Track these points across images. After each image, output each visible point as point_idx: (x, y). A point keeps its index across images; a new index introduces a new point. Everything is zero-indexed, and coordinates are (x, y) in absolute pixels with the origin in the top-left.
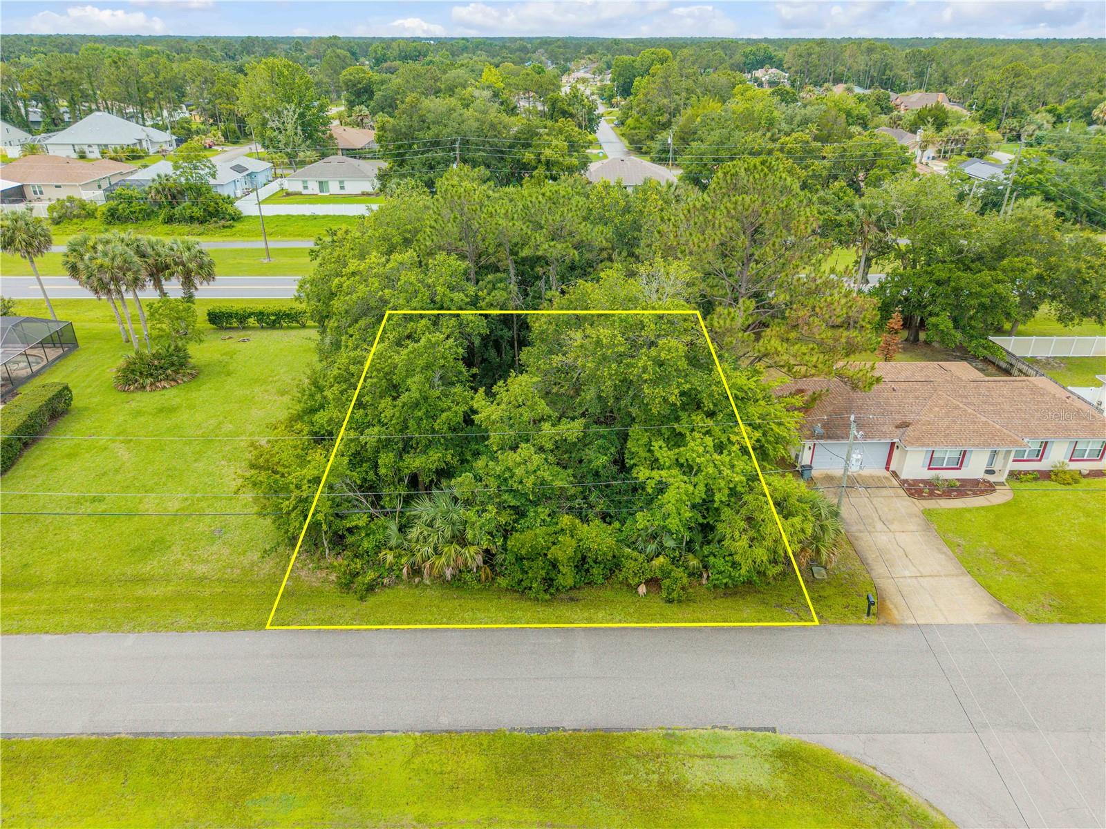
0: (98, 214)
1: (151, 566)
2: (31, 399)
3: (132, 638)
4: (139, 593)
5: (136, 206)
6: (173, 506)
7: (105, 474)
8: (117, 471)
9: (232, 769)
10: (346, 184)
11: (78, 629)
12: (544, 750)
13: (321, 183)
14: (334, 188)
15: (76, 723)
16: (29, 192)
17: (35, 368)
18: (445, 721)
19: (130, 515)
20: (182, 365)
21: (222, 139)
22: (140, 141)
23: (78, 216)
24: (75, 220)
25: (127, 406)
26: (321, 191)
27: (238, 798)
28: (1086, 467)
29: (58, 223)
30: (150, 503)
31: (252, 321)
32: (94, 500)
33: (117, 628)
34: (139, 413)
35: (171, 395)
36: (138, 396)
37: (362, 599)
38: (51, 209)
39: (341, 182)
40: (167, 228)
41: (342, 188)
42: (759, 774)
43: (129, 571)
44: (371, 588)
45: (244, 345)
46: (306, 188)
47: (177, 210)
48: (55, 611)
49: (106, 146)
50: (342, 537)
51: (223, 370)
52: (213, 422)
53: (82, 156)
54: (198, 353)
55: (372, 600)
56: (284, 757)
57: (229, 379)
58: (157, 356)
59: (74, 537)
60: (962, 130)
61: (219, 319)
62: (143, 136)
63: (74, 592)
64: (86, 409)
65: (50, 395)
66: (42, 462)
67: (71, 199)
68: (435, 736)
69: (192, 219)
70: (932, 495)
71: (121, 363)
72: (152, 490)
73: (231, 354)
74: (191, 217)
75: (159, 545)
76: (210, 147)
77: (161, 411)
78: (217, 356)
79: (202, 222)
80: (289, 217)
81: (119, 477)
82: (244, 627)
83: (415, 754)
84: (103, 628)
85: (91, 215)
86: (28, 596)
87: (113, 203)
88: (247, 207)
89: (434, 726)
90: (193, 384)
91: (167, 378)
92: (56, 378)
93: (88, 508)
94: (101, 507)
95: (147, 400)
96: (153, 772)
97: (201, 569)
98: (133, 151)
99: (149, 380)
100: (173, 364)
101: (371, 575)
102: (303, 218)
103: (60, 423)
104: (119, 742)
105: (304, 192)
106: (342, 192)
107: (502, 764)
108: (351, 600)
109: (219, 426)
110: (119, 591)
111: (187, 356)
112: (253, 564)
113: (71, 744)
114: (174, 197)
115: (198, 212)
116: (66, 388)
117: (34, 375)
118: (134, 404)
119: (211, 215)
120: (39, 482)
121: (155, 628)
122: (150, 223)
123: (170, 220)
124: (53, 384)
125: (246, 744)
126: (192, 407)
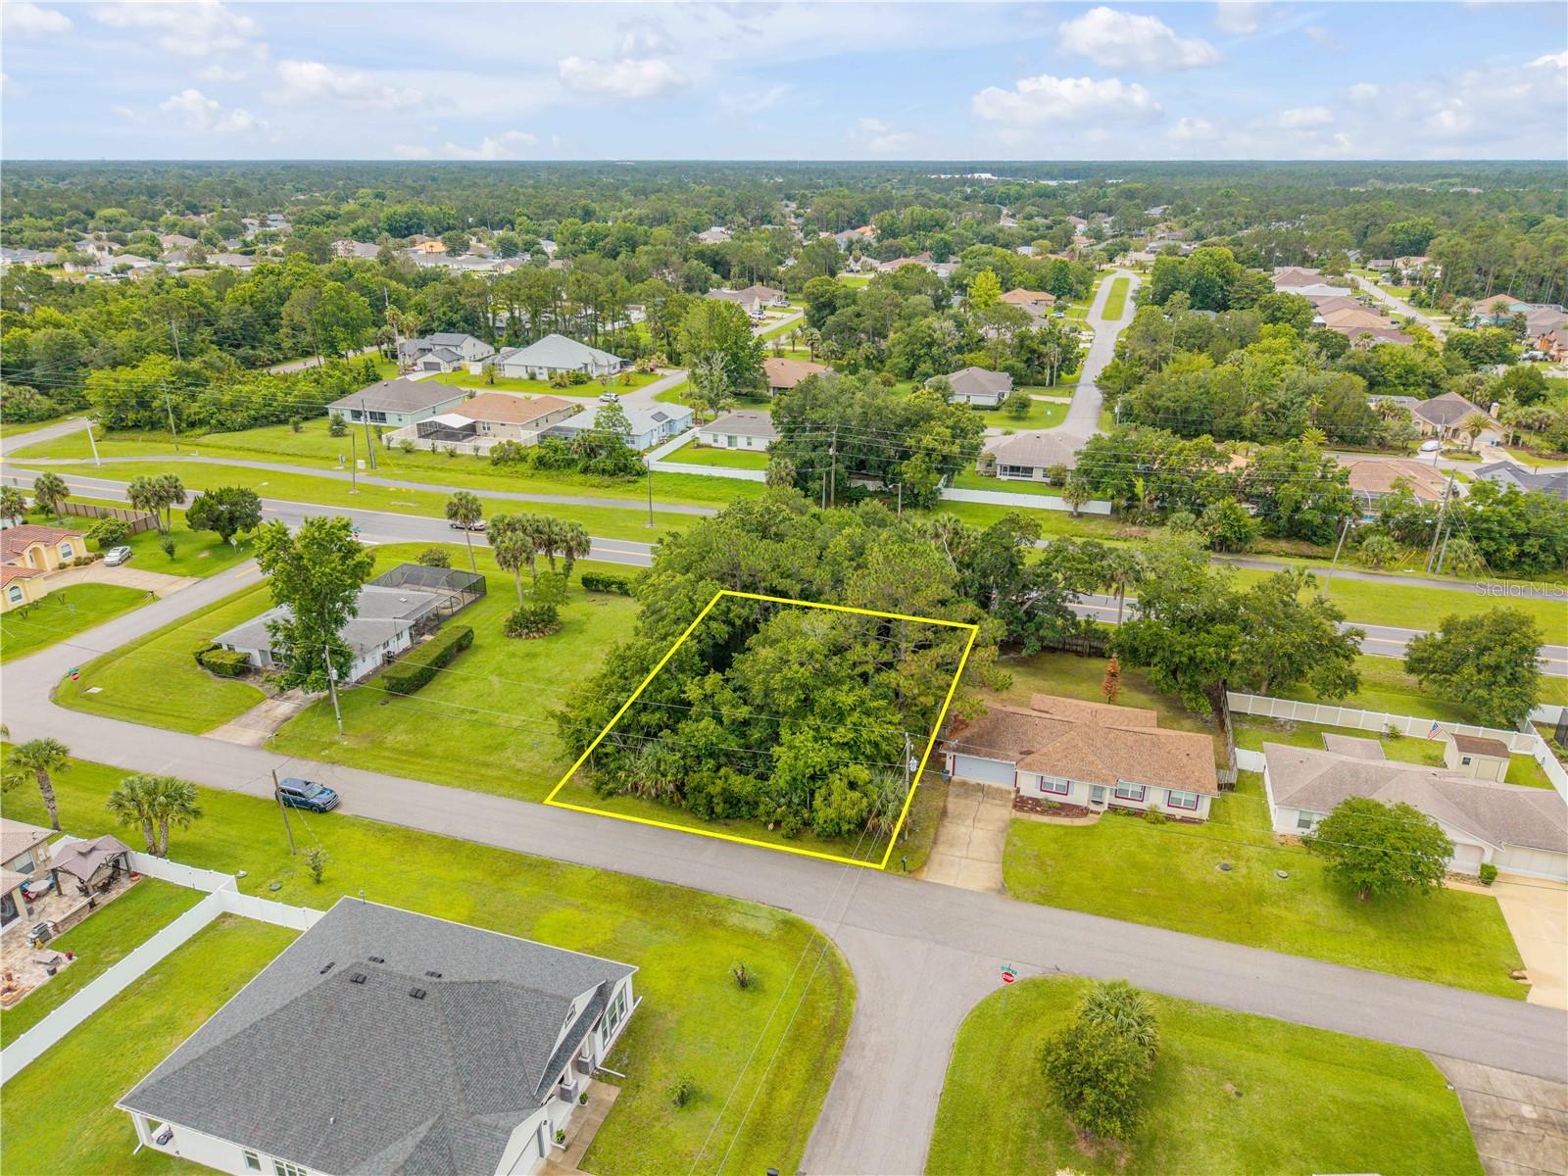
0: (529, 459)
1: (493, 758)
2: (448, 634)
3: (474, 794)
4: (483, 772)
5: (559, 456)
6: (516, 724)
7: (482, 696)
8: (489, 695)
9: (505, 864)
10: (753, 441)
11: (448, 784)
12: (660, 891)
13: (730, 437)
14: (742, 443)
15: (439, 828)
16: (479, 428)
17: (455, 609)
18: (616, 867)
19: (490, 725)
20: (550, 621)
21: (666, 361)
22: (586, 365)
23: (513, 459)
24: (510, 463)
25: (506, 648)
26: (730, 444)
27: (504, 877)
28: (1179, 813)
29: (496, 464)
30: (503, 719)
31: (614, 588)
32: (472, 712)
33: (468, 788)
34: (514, 655)
35: (537, 644)
36: (516, 641)
37: (603, 799)
38: (493, 450)
39: (749, 438)
40: (582, 477)
41: (749, 444)
42: (765, 926)
43: (481, 758)
44: (610, 794)
45: (602, 608)
46: (716, 441)
47: (592, 462)
48: (439, 773)
49: (555, 369)
50: (601, 758)
51: (578, 628)
52: (558, 669)
53: (533, 377)
54: (563, 612)
55: (609, 801)
56: (531, 865)
57: (581, 636)
58: (533, 613)
59: (456, 733)
60: (1540, 412)
61: (592, 585)
62: (589, 360)
63: (450, 765)
64: (481, 647)
65: (460, 635)
66: (447, 681)
67: (510, 443)
68: (606, 872)
69: (604, 471)
70: (1032, 810)
71: (510, 615)
72: (506, 712)
73: (588, 615)
74: (604, 470)
75: (501, 747)
76: (652, 370)
77: (527, 655)
78: (579, 616)
79: (612, 474)
80: (688, 476)
81: (489, 699)
82: (532, 801)
83: (594, 878)
84: (460, 786)
85: (523, 459)
86: (427, 762)
87: (543, 452)
88: (653, 461)
89: (609, 868)
90: (554, 638)
91: (538, 631)
92: (464, 621)
93: (468, 716)
94: (475, 717)
95: (521, 646)
96: (468, 857)
97: (520, 765)
98: (577, 376)
99: (526, 631)
100: (543, 621)
101: (611, 785)
102: (700, 478)
103: (463, 655)
104: (456, 841)
105: (714, 445)
106: (749, 448)
107: (635, 892)
108: (597, 799)
109: (560, 674)
110: (473, 769)
111: (555, 615)
112: (550, 768)
113: (435, 837)
114: (592, 450)
115: (609, 465)
116: (471, 631)
117: (453, 614)
118: (511, 648)
119: (620, 470)
120: (442, 694)
121: (487, 792)
122: (570, 471)
123: (586, 470)
124: (464, 627)
125: (514, 855)
126: (548, 655)
